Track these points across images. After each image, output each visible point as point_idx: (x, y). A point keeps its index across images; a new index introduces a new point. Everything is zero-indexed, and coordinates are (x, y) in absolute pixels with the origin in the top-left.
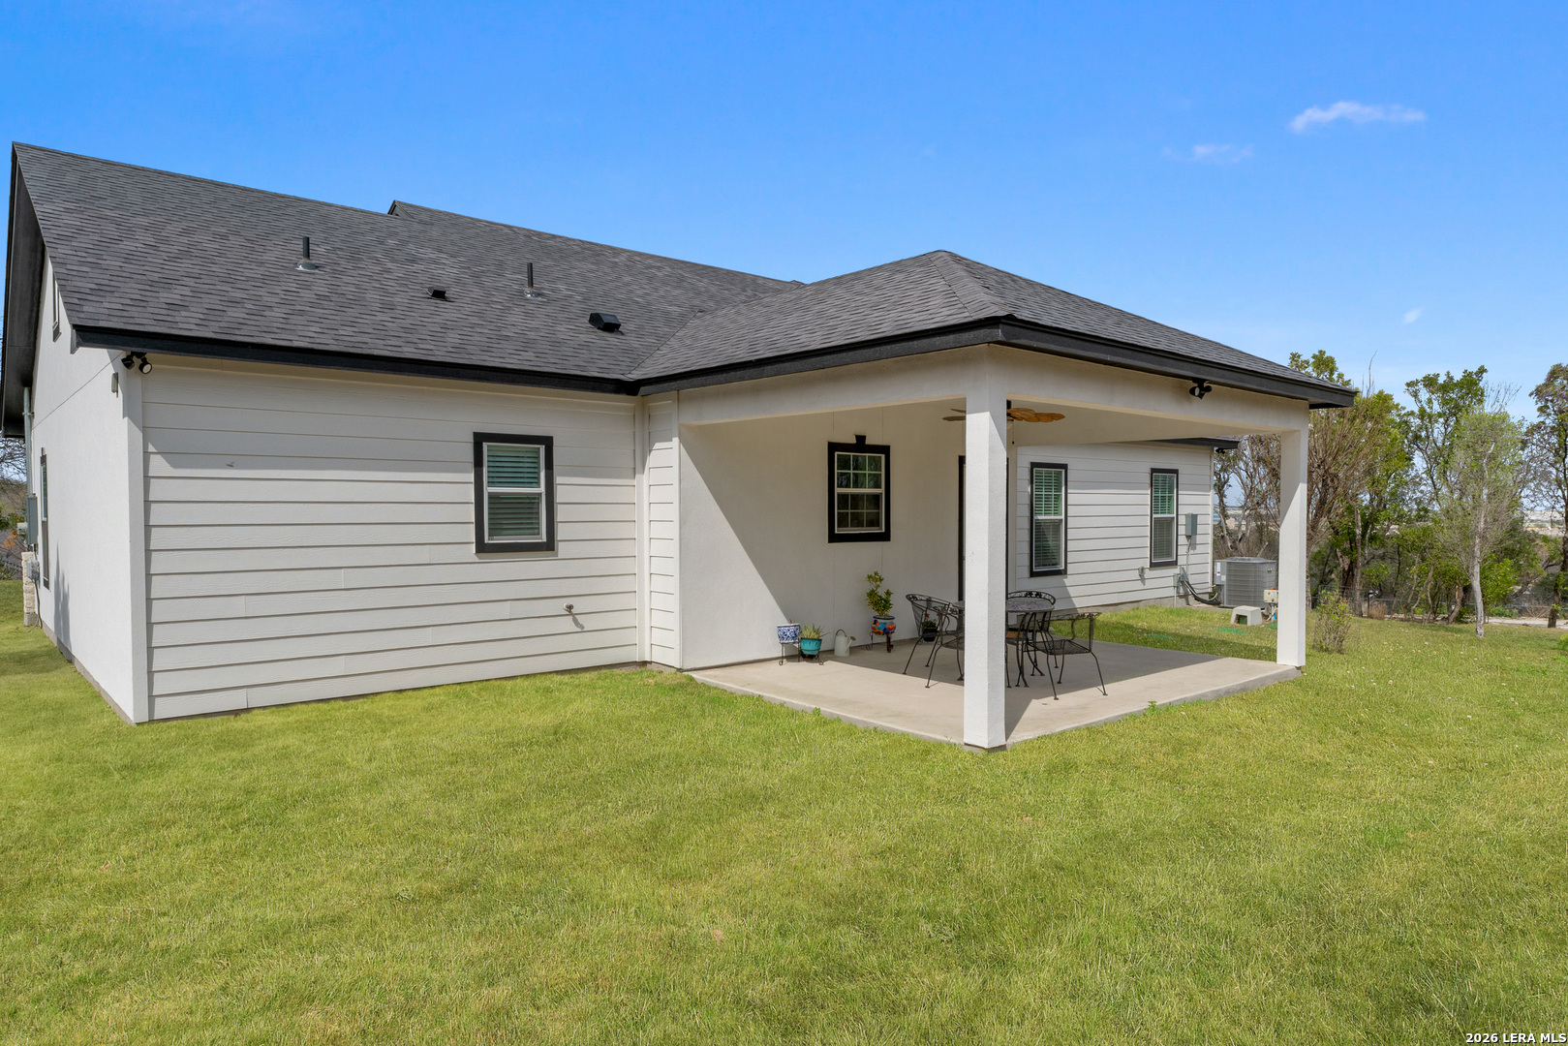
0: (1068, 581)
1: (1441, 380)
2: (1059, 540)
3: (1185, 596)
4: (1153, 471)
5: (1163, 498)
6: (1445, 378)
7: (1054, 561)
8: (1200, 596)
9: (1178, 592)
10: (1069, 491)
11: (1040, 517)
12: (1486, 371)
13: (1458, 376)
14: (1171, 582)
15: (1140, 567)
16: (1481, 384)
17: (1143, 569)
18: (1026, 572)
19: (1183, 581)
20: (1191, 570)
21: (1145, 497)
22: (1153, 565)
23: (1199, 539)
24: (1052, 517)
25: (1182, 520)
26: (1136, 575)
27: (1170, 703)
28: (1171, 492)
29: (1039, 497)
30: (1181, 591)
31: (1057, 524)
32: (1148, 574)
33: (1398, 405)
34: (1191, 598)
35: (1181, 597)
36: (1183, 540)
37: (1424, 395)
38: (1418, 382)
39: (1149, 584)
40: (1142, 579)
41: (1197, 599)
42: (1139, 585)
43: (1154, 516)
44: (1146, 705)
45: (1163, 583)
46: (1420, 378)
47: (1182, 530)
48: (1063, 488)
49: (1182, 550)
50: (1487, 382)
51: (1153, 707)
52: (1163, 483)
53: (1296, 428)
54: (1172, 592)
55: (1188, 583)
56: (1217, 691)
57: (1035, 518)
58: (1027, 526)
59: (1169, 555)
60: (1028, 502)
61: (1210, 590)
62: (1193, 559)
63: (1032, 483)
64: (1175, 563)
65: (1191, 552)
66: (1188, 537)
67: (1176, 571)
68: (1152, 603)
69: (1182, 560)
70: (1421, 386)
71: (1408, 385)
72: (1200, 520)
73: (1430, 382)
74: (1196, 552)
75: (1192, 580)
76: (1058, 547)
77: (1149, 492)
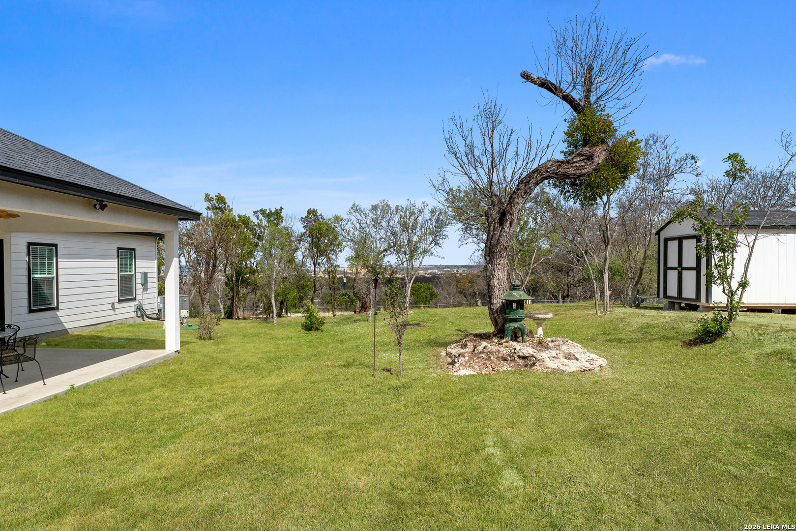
0: (59, 313)
1: (268, 212)
2: (52, 289)
3: (142, 316)
4: (119, 249)
5: (126, 264)
6: (269, 211)
7: (49, 302)
8: (149, 316)
9: (137, 314)
10: (59, 260)
11: (36, 276)
12: (283, 209)
13: (273, 211)
14: (133, 309)
15: (112, 302)
16: (282, 215)
17: (113, 303)
18: (26, 310)
19: (139, 308)
20: (145, 302)
21: (114, 263)
22: (120, 301)
23: (149, 285)
24: (47, 276)
25: (138, 275)
26: (109, 307)
27: (87, 383)
28: (131, 260)
29: (35, 264)
30: (139, 314)
31: (50, 281)
32: (117, 306)
33: (252, 221)
34: (145, 317)
35: (139, 317)
36: (139, 286)
37: (261, 217)
38: (258, 211)
39: (117, 311)
40: (113, 309)
41: (148, 317)
42: (112, 312)
43: (120, 274)
44: (68, 388)
45: (127, 310)
46: (259, 210)
47: (139, 281)
48: (55, 259)
49: (139, 292)
50: (283, 214)
51: (73, 388)
52: (126, 256)
53: (170, 230)
54: (134, 315)
55: (143, 309)
56: (122, 371)
57: (32, 276)
58: (26, 280)
59: (131, 295)
60: (26, 266)
61: (157, 312)
62: (146, 296)
63: (29, 254)
64: (135, 299)
65: (145, 292)
66: (143, 285)
67: (136, 303)
68: (120, 322)
69: (139, 297)
70: (259, 213)
71: (254, 212)
72: (149, 275)
73: (263, 212)
74: (148, 292)
75: (145, 307)
76: (52, 294)
77: (117, 260)
